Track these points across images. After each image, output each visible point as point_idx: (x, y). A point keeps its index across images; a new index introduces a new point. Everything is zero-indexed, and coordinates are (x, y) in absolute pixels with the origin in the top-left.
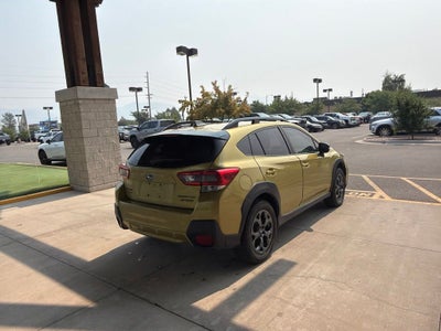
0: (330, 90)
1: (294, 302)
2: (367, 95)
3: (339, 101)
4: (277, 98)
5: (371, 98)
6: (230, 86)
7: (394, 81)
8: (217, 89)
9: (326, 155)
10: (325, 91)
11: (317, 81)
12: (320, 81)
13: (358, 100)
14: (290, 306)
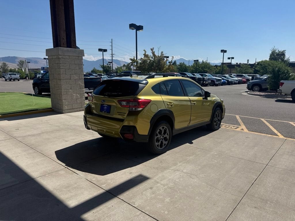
0: (233, 58)
1: (162, 182)
2: (259, 63)
3: (239, 65)
4: (196, 61)
5: (261, 65)
6: (162, 52)
7: (278, 55)
8: (153, 53)
9: (209, 99)
10: (229, 58)
11: (224, 51)
12: (225, 51)
13: (252, 66)
14: (159, 185)
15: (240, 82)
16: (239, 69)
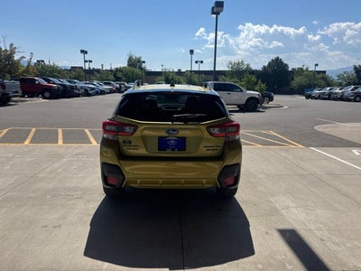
0: (90, 61)
10: (86, 61)
11: (84, 52)
12: (86, 52)
15: (111, 92)
16: (98, 75)
